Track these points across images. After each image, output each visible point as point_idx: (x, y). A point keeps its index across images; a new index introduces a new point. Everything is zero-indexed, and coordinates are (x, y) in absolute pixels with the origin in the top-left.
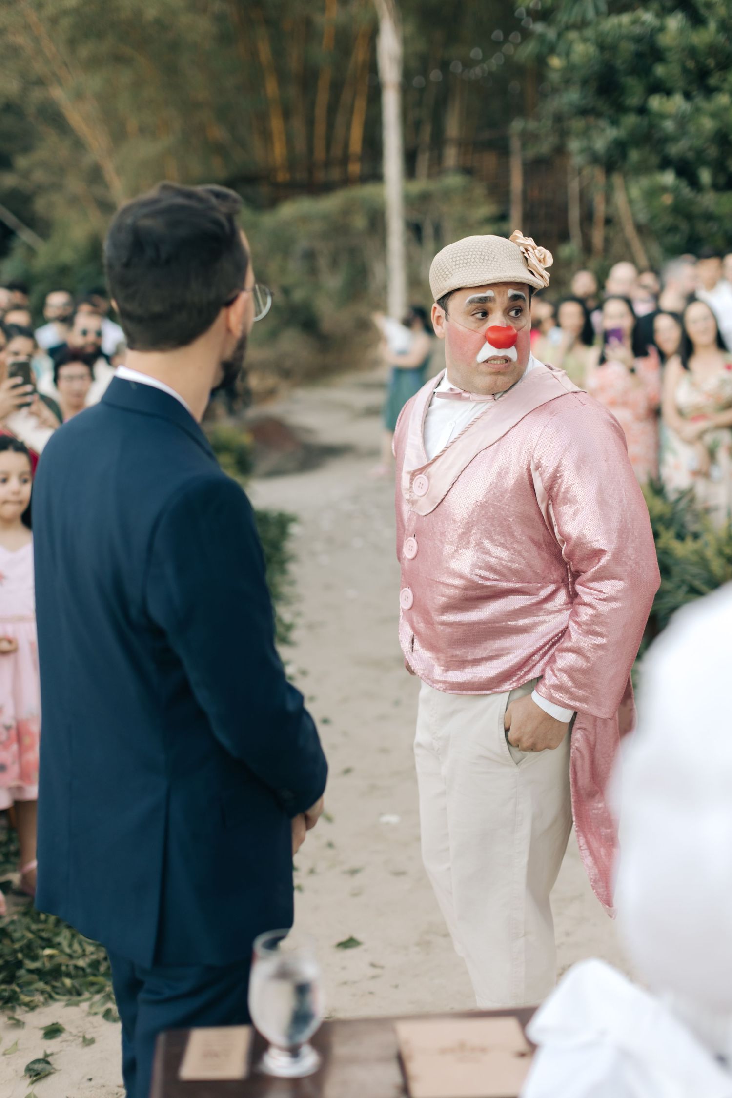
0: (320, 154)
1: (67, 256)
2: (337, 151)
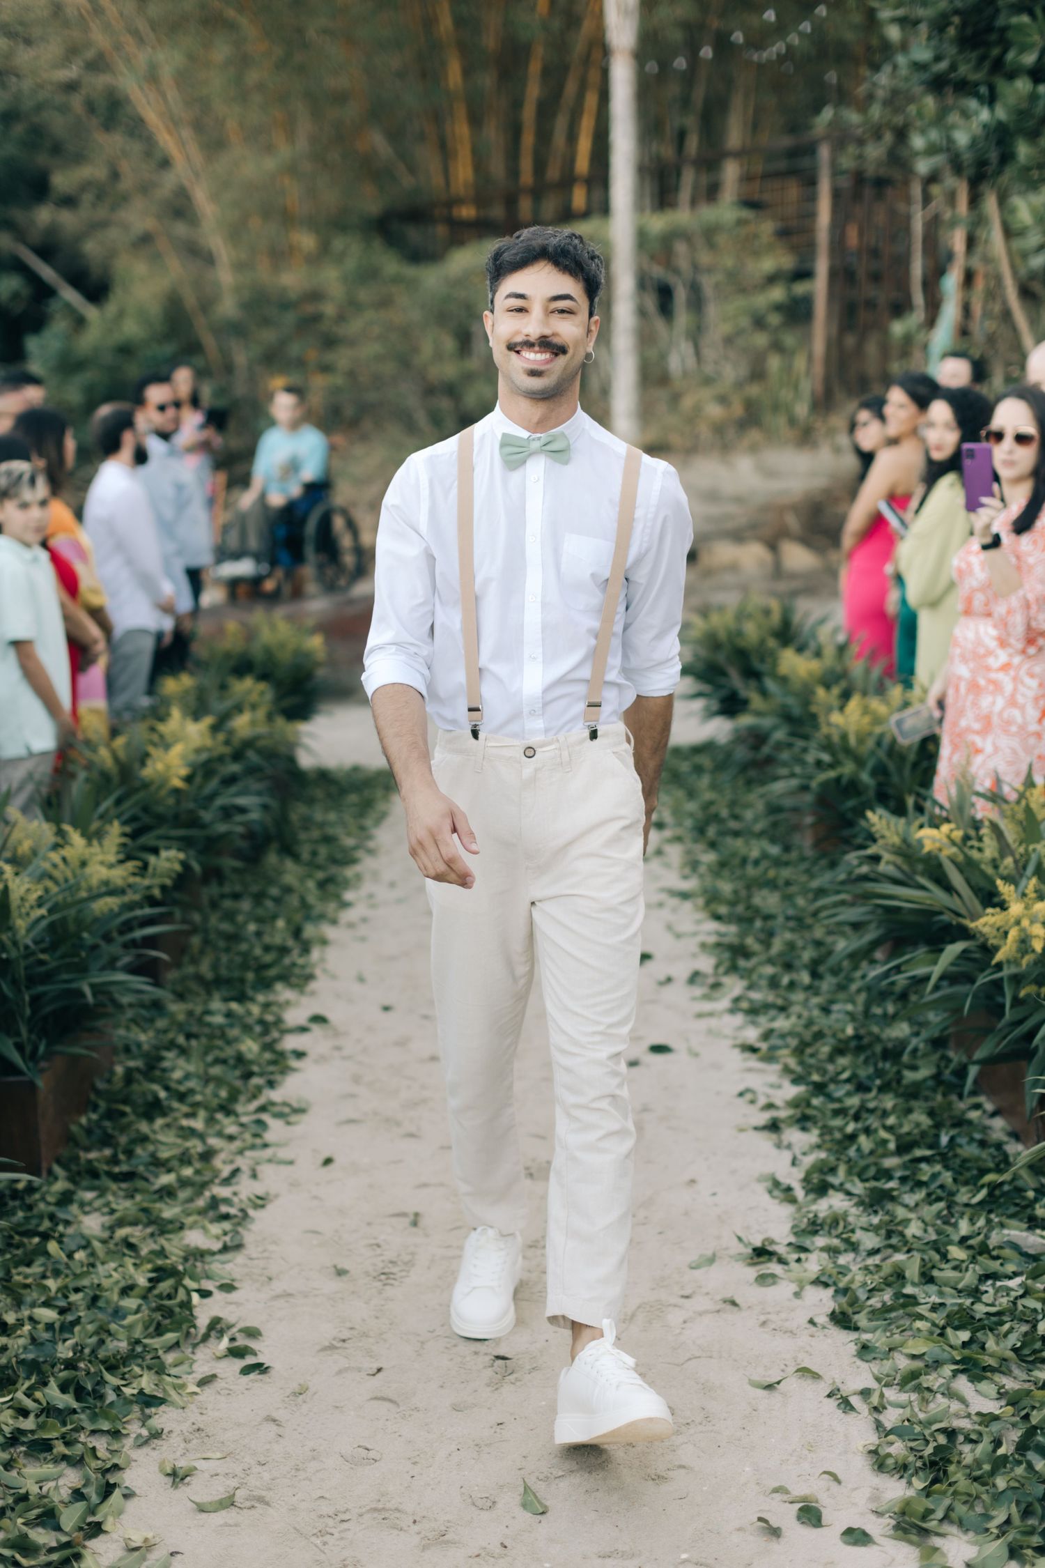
0: (527, 176)
1: (131, 329)
2: (553, 173)
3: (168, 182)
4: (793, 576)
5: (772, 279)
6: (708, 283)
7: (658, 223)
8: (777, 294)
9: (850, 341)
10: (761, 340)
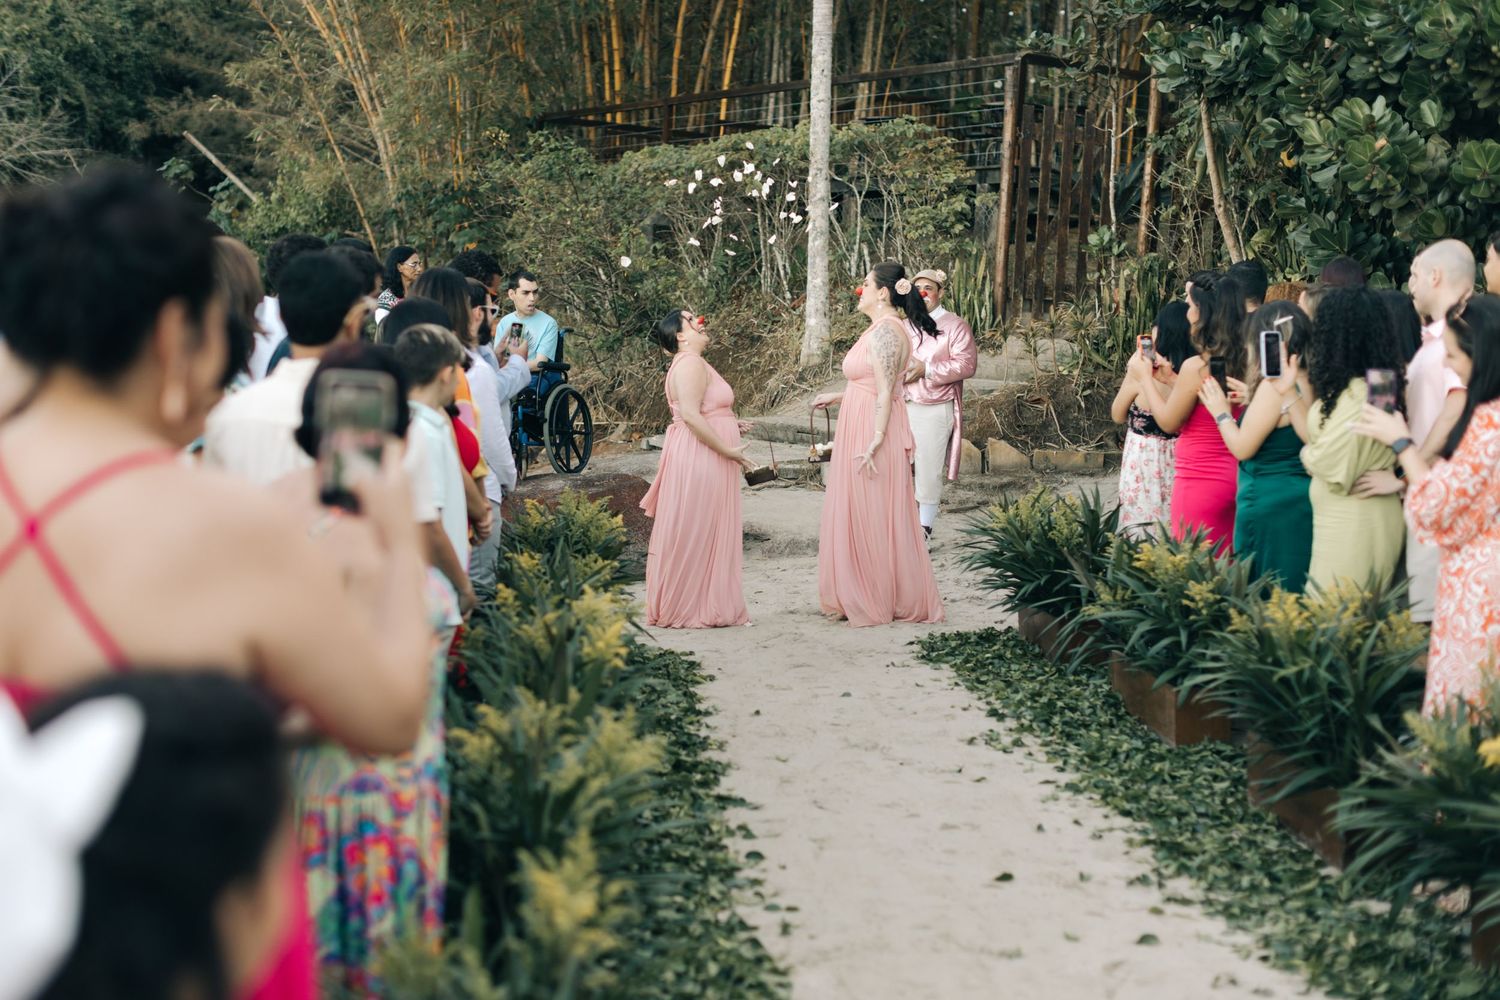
0: (674, 88)
3: (335, 74)
4: (998, 471)
5: (953, 190)
6: (890, 192)
7: (843, 135)
8: (960, 204)
9: (1030, 249)
10: (947, 246)
